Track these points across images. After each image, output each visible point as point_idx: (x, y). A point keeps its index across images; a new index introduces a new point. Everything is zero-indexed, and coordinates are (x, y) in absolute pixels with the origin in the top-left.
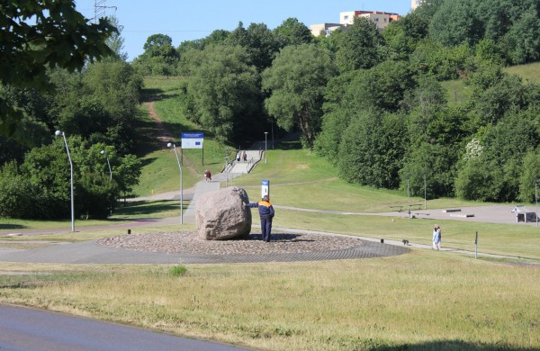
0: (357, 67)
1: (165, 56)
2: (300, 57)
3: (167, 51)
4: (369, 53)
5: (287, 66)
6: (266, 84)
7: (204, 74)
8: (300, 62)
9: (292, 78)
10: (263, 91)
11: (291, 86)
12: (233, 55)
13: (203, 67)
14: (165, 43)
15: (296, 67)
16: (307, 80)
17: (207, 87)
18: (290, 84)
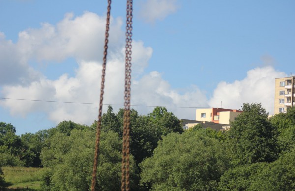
0: (255, 160)
1: (9, 145)
2: (188, 146)
3: (12, 140)
4: (268, 145)
5: (172, 156)
6: (146, 177)
7: (73, 163)
8: (188, 151)
9: (178, 170)
10: (141, 184)
11: (177, 180)
12: (106, 141)
13: (72, 154)
14: (9, 133)
15: (183, 158)
16: (196, 173)
17: (77, 177)
18: (176, 177)
